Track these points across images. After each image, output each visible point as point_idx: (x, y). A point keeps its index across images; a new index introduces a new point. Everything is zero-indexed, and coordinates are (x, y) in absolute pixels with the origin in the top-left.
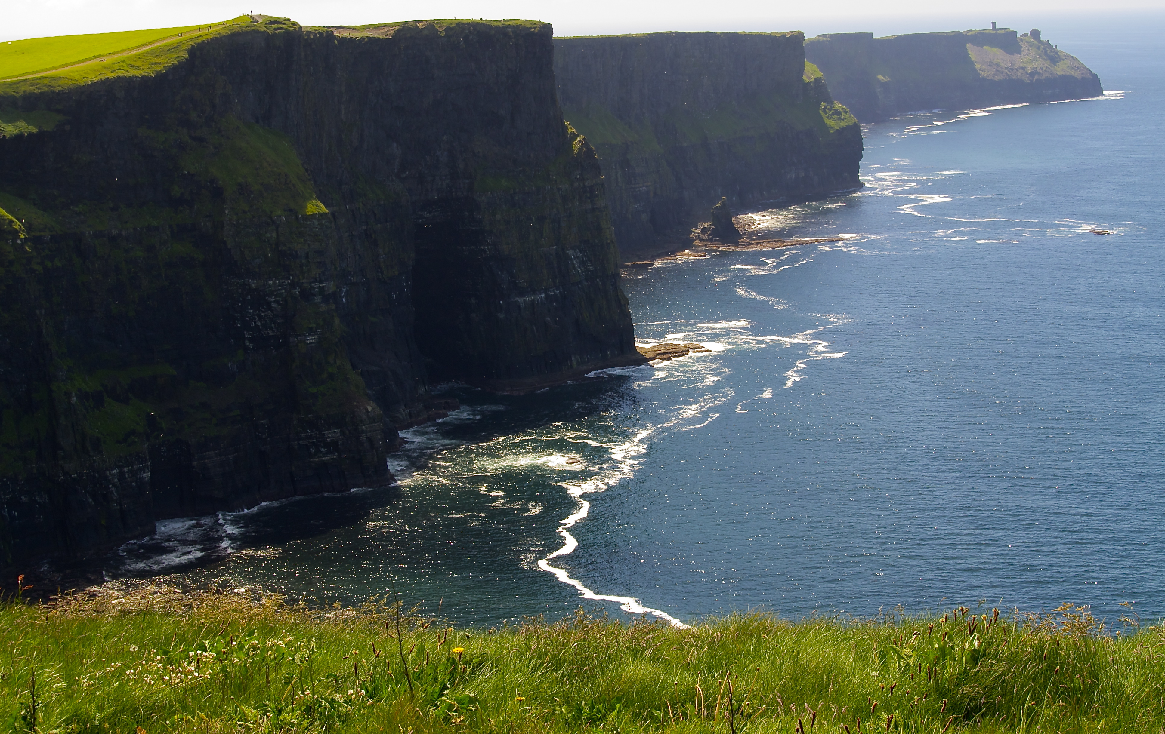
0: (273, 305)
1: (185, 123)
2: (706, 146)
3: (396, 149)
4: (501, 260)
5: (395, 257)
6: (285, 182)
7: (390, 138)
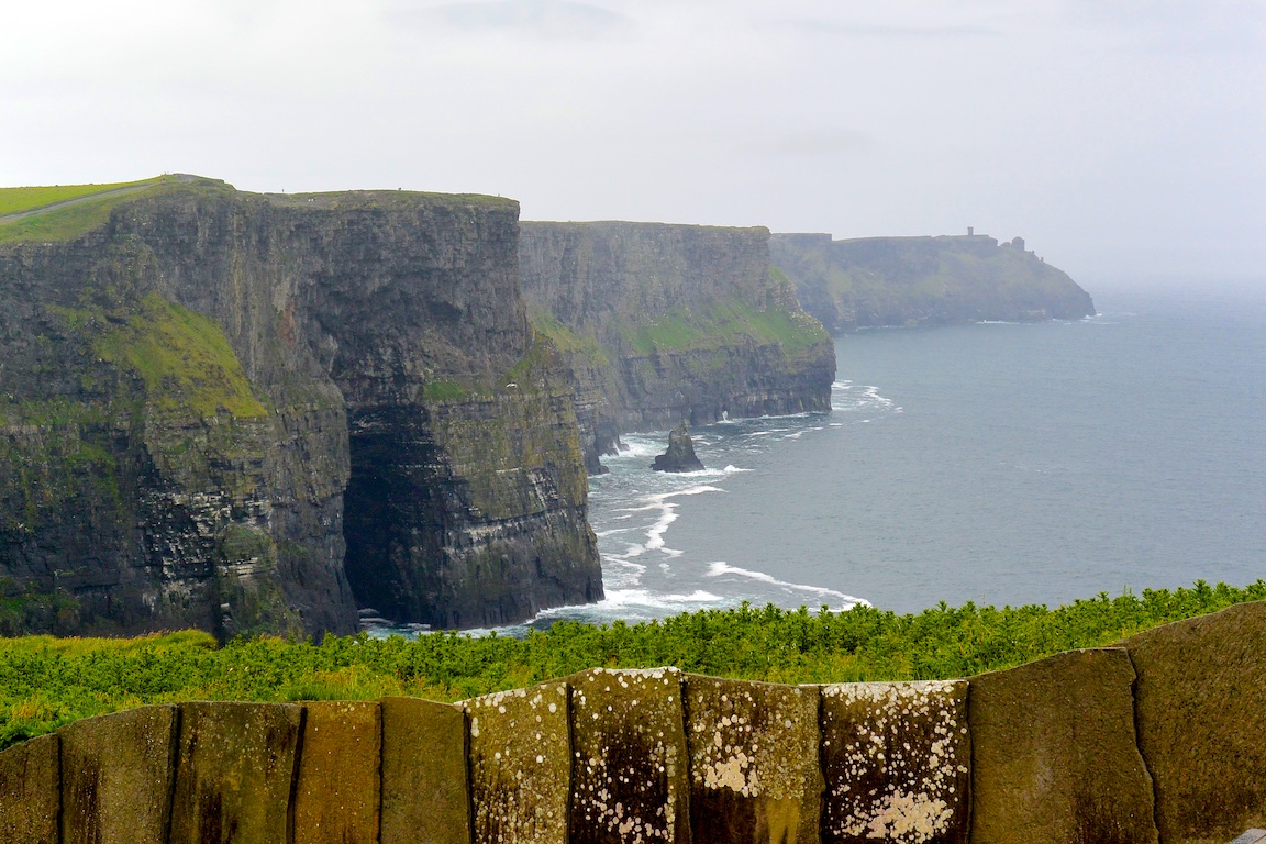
0: (201, 526)
1: (101, 300)
2: (655, 359)
3: (332, 344)
4: (452, 483)
5: (328, 474)
6: (217, 376)
7: (326, 329)
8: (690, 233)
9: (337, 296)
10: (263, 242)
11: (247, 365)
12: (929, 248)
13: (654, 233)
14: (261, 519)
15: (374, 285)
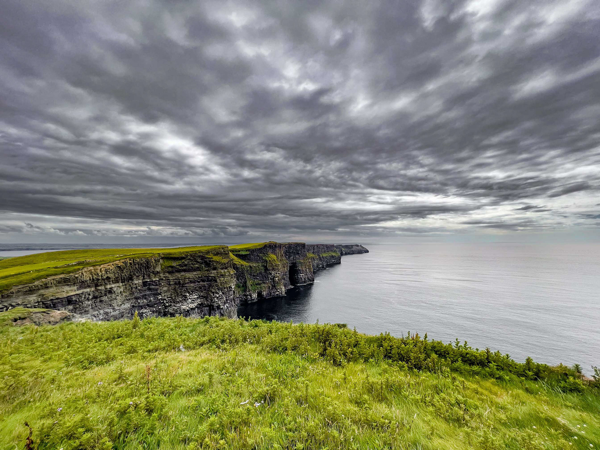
1: (264, 253)
2: (323, 257)
3: (287, 257)
4: (300, 270)
5: (287, 269)
6: (274, 260)
7: (287, 255)
8: (326, 245)
9: (288, 252)
10: (280, 248)
11: (278, 259)
12: (352, 246)
13: (323, 245)
14: (278, 274)
15: (291, 251)
